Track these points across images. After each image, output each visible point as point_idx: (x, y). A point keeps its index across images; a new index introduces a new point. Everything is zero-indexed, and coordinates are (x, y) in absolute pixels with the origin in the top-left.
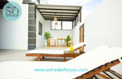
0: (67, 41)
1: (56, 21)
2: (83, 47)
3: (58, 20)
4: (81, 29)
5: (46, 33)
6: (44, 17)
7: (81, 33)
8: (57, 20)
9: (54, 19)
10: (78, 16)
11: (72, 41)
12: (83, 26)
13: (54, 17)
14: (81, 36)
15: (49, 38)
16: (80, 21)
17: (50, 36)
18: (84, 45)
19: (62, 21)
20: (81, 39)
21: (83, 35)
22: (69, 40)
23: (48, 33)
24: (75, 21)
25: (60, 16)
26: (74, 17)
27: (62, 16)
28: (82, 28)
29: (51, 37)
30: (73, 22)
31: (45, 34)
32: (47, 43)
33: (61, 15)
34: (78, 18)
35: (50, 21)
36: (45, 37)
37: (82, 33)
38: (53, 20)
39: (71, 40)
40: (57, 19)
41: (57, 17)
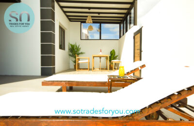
0: (110, 61)
1: (90, 23)
2: (140, 69)
3: (94, 22)
4: (136, 37)
5: (71, 45)
6: (67, 16)
7: (136, 45)
8: (92, 21)
9: (86, 19)
10: (131, 14)
11: (119, 59)
12: (140, 31)
13: (87, 17)
14: (136, 51)
15: (78, 54)
16: (135, 24)
17: (80, 52)
18: (143, 66)
19: (101, 23)
20: (136, 55)
21: (139, 48)
22: (115, 58)
23: (76, 46)
24: (125, 22)
25: (97, 15)
26: (123, 16)
27: (101, 15)
28: (139, 35)
29: (82, 53)
30: (122, 25)
31: (71, 47)
32: (74, 64)
33: (99, 13)
34: (130, 17)
35: (80, 23)
36: (71, 54)
37: (138, 44)
38: (85, 22)
39: (118, 57)
40: (92, 19)
41: (92, 17)
